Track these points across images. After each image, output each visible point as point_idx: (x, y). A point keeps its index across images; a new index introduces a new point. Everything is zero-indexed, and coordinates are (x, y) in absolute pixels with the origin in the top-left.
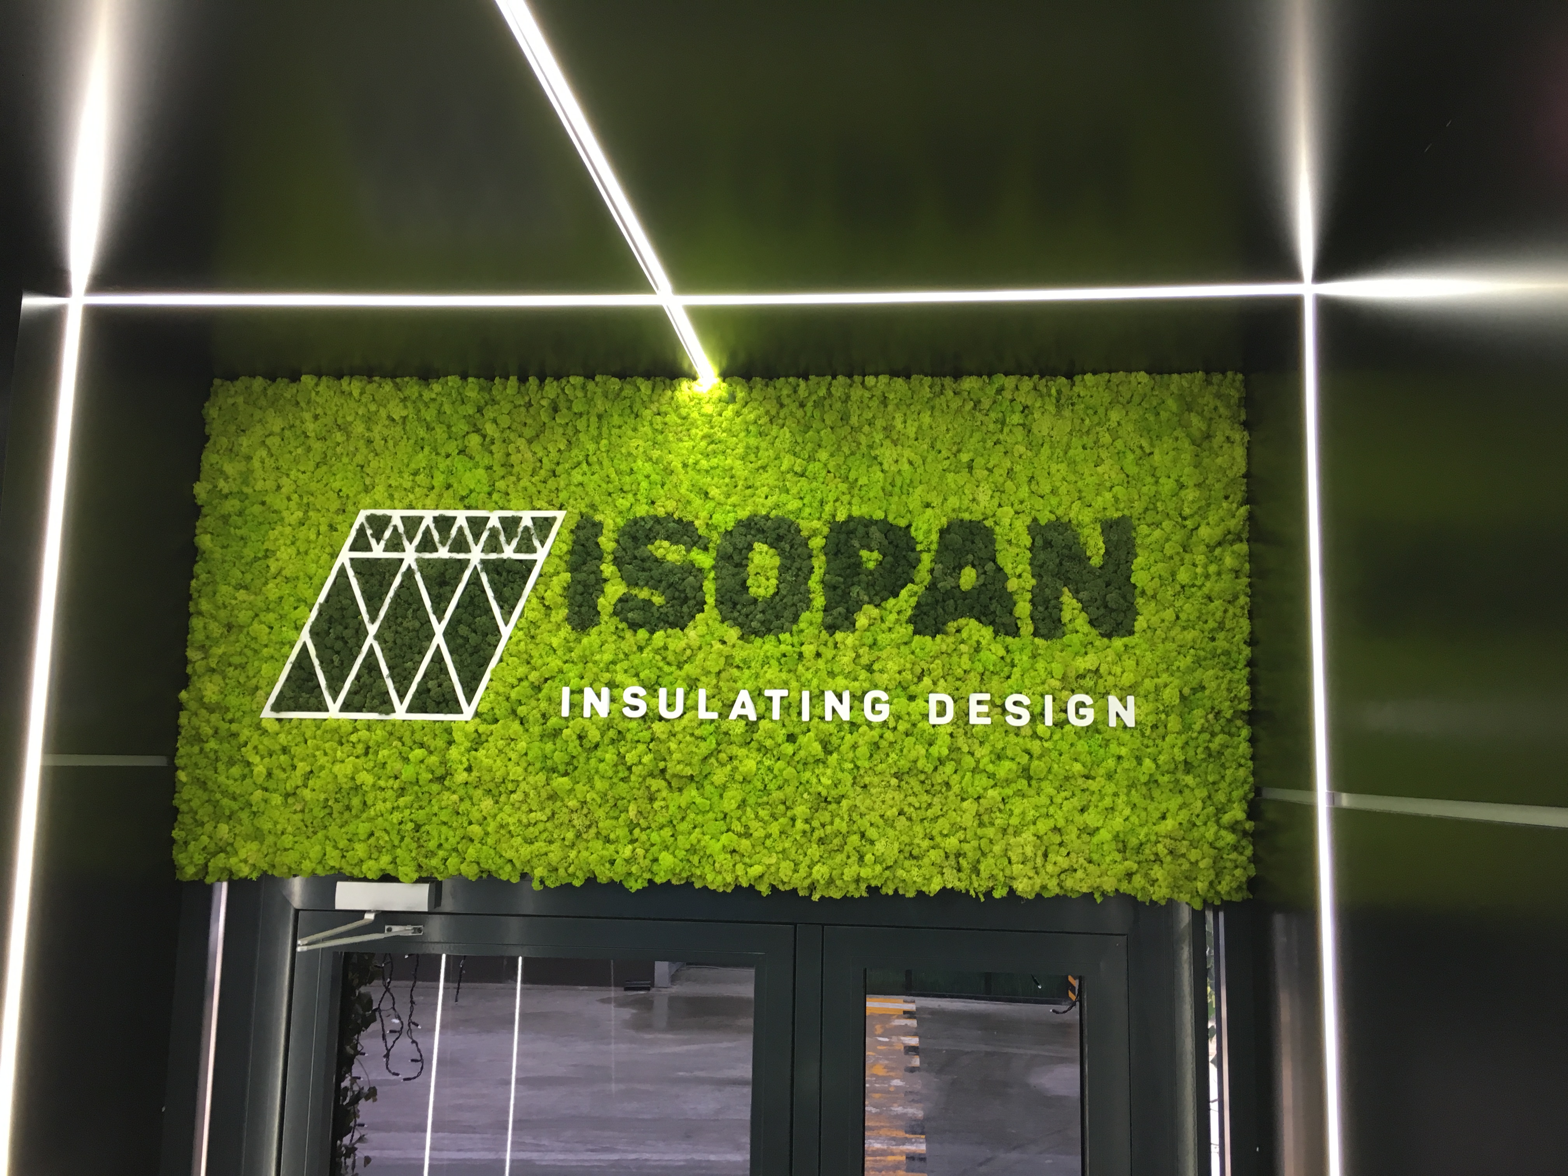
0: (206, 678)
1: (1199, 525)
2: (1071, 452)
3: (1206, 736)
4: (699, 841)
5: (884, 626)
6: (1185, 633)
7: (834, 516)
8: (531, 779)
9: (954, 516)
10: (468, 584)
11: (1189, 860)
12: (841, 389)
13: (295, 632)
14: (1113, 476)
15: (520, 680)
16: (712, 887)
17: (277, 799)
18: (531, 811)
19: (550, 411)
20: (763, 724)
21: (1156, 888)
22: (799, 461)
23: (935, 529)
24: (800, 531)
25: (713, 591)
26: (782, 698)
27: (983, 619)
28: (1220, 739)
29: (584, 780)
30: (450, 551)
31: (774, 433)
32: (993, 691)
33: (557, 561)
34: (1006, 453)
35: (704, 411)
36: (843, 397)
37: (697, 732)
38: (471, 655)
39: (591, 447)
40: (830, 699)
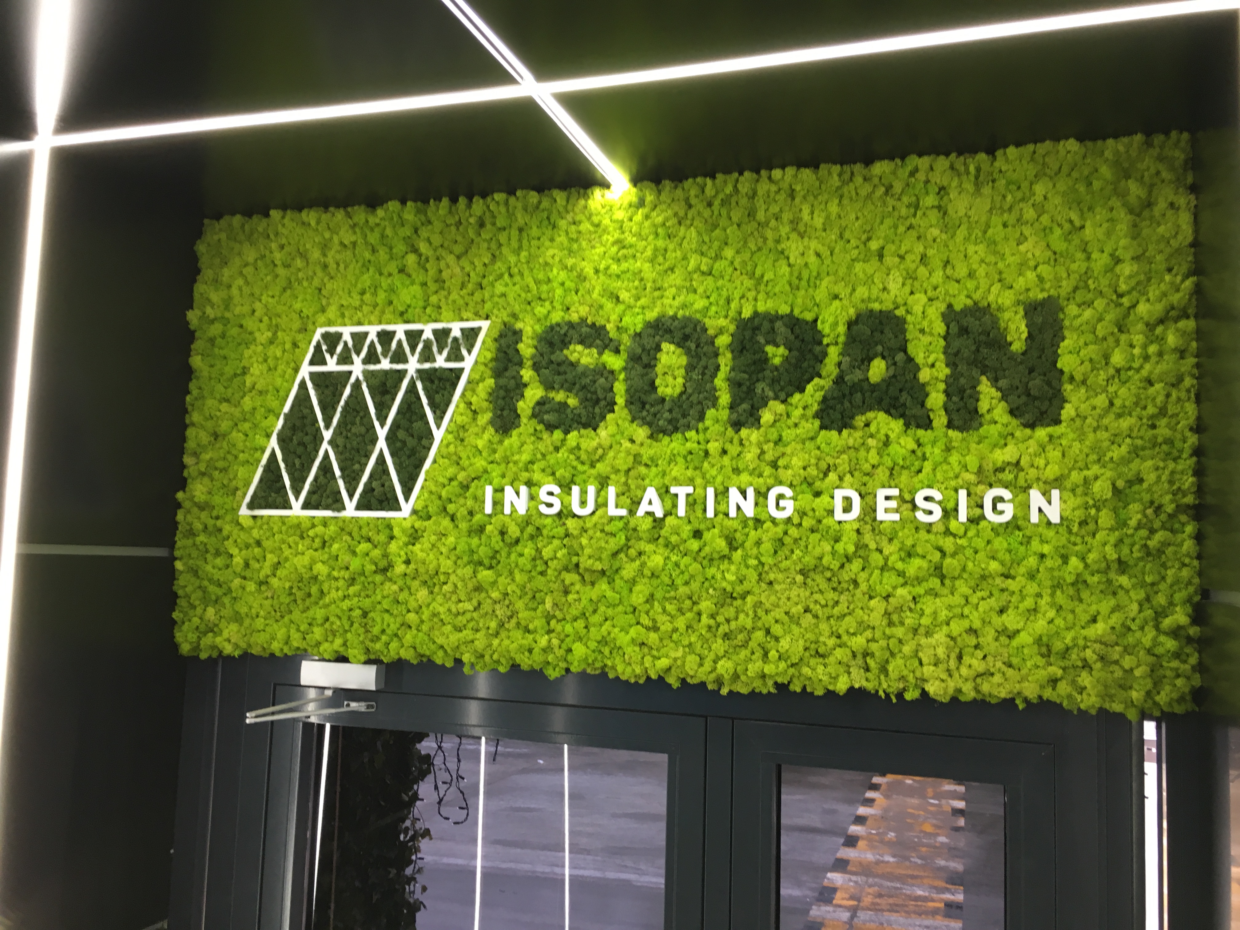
0: (199, 480)
1: (1138, 302)
2: (990, 232)
3: (1144, 533)
4: (609, 633)
5: (790, 422)
6: (1121, 420)
7: (740, 313)
8: (459, 572)
9: (863, 306)
10: (406, 392)
11: (1122, 667)
12: (747, 184)
13: (265, 439)
14: (1037, 254)
15: (451, 480)
16: (623, 678)
17: (251, 587)
18: (460, 601)
19: (477, 227)
20: (669, 520)
21: (1085, 695)
22: (705, 260)
23: (843, 322)
24: (706, 330)
25: (623, 392)
26: (688, 495)
27: (893, 411)
28: (1159, 536)
29: (506, 573)
30: (392, 362)
31: (681, 234)
32: (902, 486)
33: (482, 368)
34: (919, 238)
35: (615, 217)
36: (750, 193)
37: (607, 528)
38: (409, 457)
39: (512, 259)
40: (734, 495)
